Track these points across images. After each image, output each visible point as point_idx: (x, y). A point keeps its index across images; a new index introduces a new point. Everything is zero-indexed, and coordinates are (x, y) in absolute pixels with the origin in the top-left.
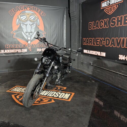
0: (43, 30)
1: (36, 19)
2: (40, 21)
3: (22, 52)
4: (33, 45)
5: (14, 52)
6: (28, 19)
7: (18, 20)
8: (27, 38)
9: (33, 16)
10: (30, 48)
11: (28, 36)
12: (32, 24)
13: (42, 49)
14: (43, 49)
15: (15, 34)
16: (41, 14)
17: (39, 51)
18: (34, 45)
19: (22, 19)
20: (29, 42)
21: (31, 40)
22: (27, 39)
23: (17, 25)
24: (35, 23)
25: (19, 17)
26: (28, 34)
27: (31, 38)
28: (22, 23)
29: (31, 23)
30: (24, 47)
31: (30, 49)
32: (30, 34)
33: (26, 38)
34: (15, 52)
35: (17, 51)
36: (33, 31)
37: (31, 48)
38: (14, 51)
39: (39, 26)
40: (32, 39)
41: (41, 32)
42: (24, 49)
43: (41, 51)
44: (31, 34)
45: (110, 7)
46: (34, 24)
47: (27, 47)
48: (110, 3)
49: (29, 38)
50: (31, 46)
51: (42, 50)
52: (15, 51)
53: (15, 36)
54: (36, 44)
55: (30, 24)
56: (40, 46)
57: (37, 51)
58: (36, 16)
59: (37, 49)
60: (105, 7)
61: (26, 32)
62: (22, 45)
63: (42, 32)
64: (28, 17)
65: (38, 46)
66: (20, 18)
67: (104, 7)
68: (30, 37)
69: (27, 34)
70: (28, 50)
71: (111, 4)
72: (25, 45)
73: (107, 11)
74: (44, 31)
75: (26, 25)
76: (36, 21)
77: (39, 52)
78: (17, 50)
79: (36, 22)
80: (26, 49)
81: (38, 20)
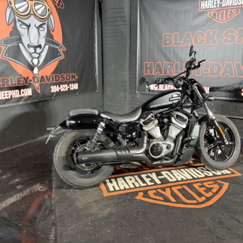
0: (61, 43)
1: (47, 14)
2: (54, 21)
3: (22, 97)
4: (42, 77)
5: (3, 98)
6: (32, 12)
7: (9, 10)
8: (32, 61)
9: (41, 5)
10: (37, 85)
11: (33, 55)
12: (41, 26)
13: (59, 87)
14: (61, 86)
15: (3, 48)
16: (56, 3)
17: (55, 91)
18: (45, 77)
19: (19, 10)
20: (36, 71)
21: (39, 65)
22: (31, 63)
23: (8, 25)
24: (45, 24)
25: (11, 4)
26: (34, 51)
27: (39, 61)
28: (19, 20)
29: (38, 23)
30: (26, 83)
31: (38, 89)
32: (37, 52)
33: (29, 60)
34: (7, 98)
35: (11, 96)
36: (42, 42)
37: (40, 84)
38: (3, 95)
39: (53, 31)
40: (40, 63)
41: (57, 47)
42: (25, 89)
43: (58, 91)
44: (38, 50)
45: (223, 11)
46: (44, 26)
47: (32, 82)
48: (222, 4)
49: (35, 61)
50: (40, 79)
51: (60, 90)
52: (6, 95)
53: (5, 55)
54: (50, 76)
55: (37, 26)
56: (56, 80)
57: (52, 92)
58: (48, 7)
59: (52, 87)
60: (209, 9)
61: (29, 46)
62: (21, 78)
63: (58, 45)
64: (32, 7)
65: (53, 81)
66: (14, 7)
67: (206, 9)
68: (38, 58)
69: (32, 50)
70: (34, 91)
71: (223, 6)
72: (28, 78)
73: (214, 16)
74: (63, 44)
75: (29, 26)
76: (48, 18)
77: (54, 95)
78: (10, 91)
79: (46, 22)
80: (30, 89)
81: (51, 17)
